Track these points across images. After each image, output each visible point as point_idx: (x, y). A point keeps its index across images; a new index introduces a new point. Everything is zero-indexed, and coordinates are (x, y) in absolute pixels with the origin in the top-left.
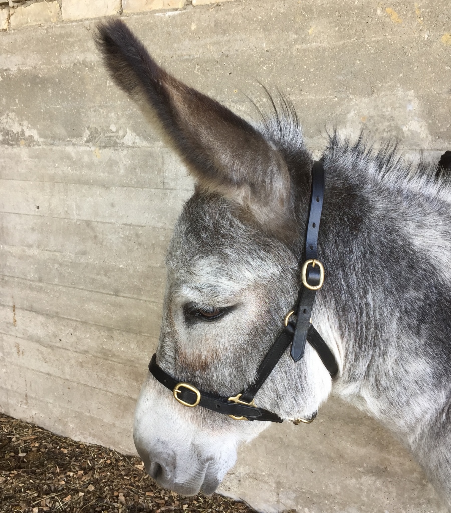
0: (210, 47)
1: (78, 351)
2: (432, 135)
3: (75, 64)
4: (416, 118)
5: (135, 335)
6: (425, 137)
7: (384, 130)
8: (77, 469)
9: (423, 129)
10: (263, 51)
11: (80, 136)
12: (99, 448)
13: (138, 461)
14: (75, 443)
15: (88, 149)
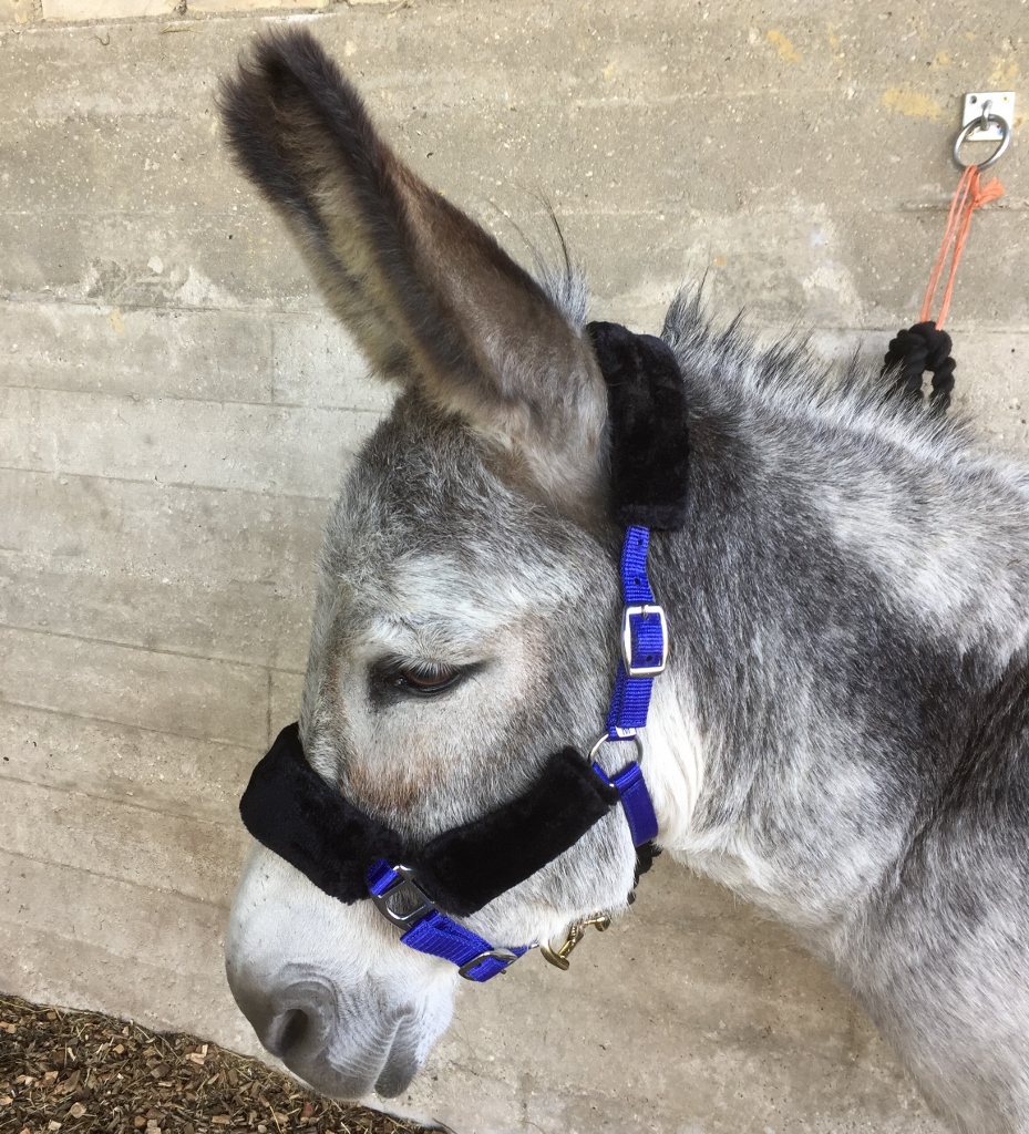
0: (386, 96)
1: (50, 783)
2: (863, 298)
3: (69, 120)
4: (830, 262)
5: (193, 742)
6: (849, 302)
7: (764, 285)
8: (42, 1067)
9: (844, 284)
10: (504, 110)
11: (75, 280)
12: (94, 1017)
13: (191, 1043)
14: (36, 1007)
15: (94, 310)
